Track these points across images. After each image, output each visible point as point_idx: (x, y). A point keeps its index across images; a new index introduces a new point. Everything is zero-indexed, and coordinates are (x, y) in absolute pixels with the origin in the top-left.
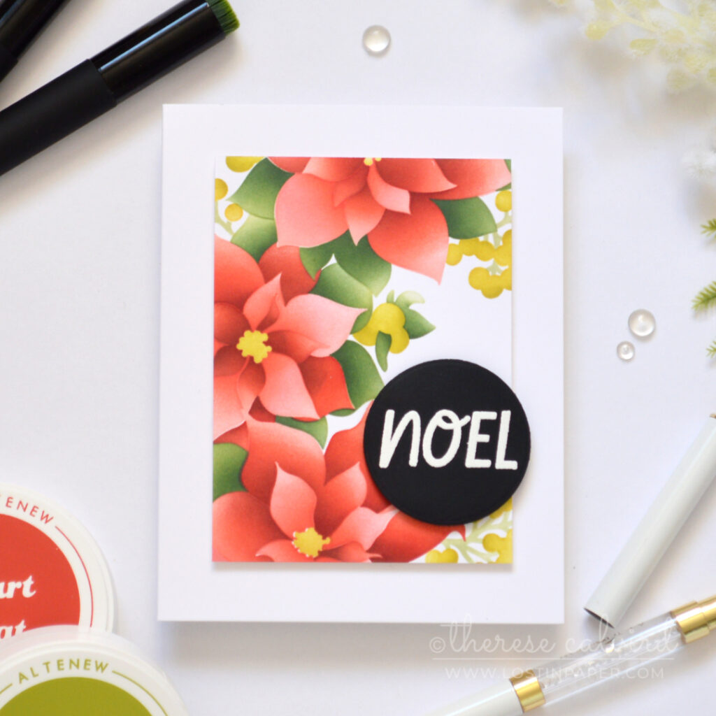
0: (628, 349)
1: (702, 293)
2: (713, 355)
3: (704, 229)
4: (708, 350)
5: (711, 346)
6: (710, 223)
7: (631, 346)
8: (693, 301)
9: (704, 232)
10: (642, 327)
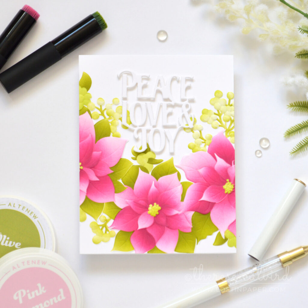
0: (259, 153)
1: (287, 131)
2: (291, 155)
3: (288, 107)
4: (290, 153)
5: (291, 151)
6: (290, 104)
7: (261, 152)
8: (284, 134)
9: (288, 108)
10: (265, 144)
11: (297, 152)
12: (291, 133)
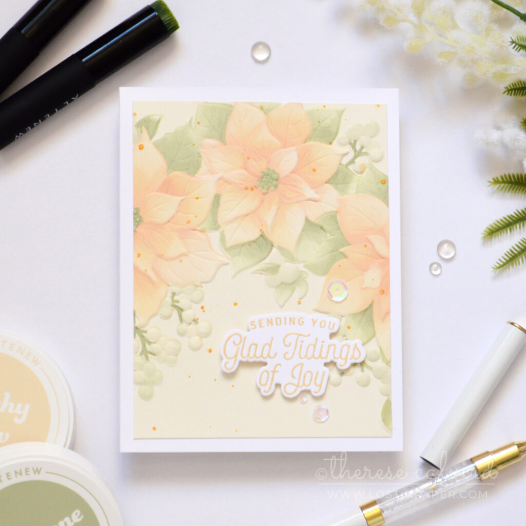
0: (437, 268)
1: (488, 228)
2: (496, 272)
3: (489, 184)
4: (493, 268)
5: (495, 265)
6: (494, 179)
7: (439, 266)
8: (482, 234)
9: (490, 186)
11: (505, 266)
12: (495, 231)
